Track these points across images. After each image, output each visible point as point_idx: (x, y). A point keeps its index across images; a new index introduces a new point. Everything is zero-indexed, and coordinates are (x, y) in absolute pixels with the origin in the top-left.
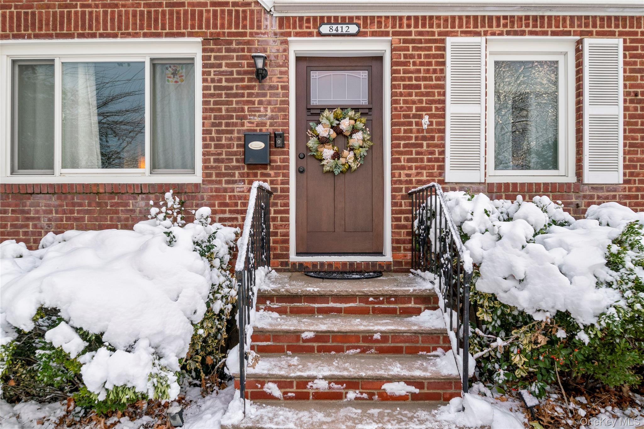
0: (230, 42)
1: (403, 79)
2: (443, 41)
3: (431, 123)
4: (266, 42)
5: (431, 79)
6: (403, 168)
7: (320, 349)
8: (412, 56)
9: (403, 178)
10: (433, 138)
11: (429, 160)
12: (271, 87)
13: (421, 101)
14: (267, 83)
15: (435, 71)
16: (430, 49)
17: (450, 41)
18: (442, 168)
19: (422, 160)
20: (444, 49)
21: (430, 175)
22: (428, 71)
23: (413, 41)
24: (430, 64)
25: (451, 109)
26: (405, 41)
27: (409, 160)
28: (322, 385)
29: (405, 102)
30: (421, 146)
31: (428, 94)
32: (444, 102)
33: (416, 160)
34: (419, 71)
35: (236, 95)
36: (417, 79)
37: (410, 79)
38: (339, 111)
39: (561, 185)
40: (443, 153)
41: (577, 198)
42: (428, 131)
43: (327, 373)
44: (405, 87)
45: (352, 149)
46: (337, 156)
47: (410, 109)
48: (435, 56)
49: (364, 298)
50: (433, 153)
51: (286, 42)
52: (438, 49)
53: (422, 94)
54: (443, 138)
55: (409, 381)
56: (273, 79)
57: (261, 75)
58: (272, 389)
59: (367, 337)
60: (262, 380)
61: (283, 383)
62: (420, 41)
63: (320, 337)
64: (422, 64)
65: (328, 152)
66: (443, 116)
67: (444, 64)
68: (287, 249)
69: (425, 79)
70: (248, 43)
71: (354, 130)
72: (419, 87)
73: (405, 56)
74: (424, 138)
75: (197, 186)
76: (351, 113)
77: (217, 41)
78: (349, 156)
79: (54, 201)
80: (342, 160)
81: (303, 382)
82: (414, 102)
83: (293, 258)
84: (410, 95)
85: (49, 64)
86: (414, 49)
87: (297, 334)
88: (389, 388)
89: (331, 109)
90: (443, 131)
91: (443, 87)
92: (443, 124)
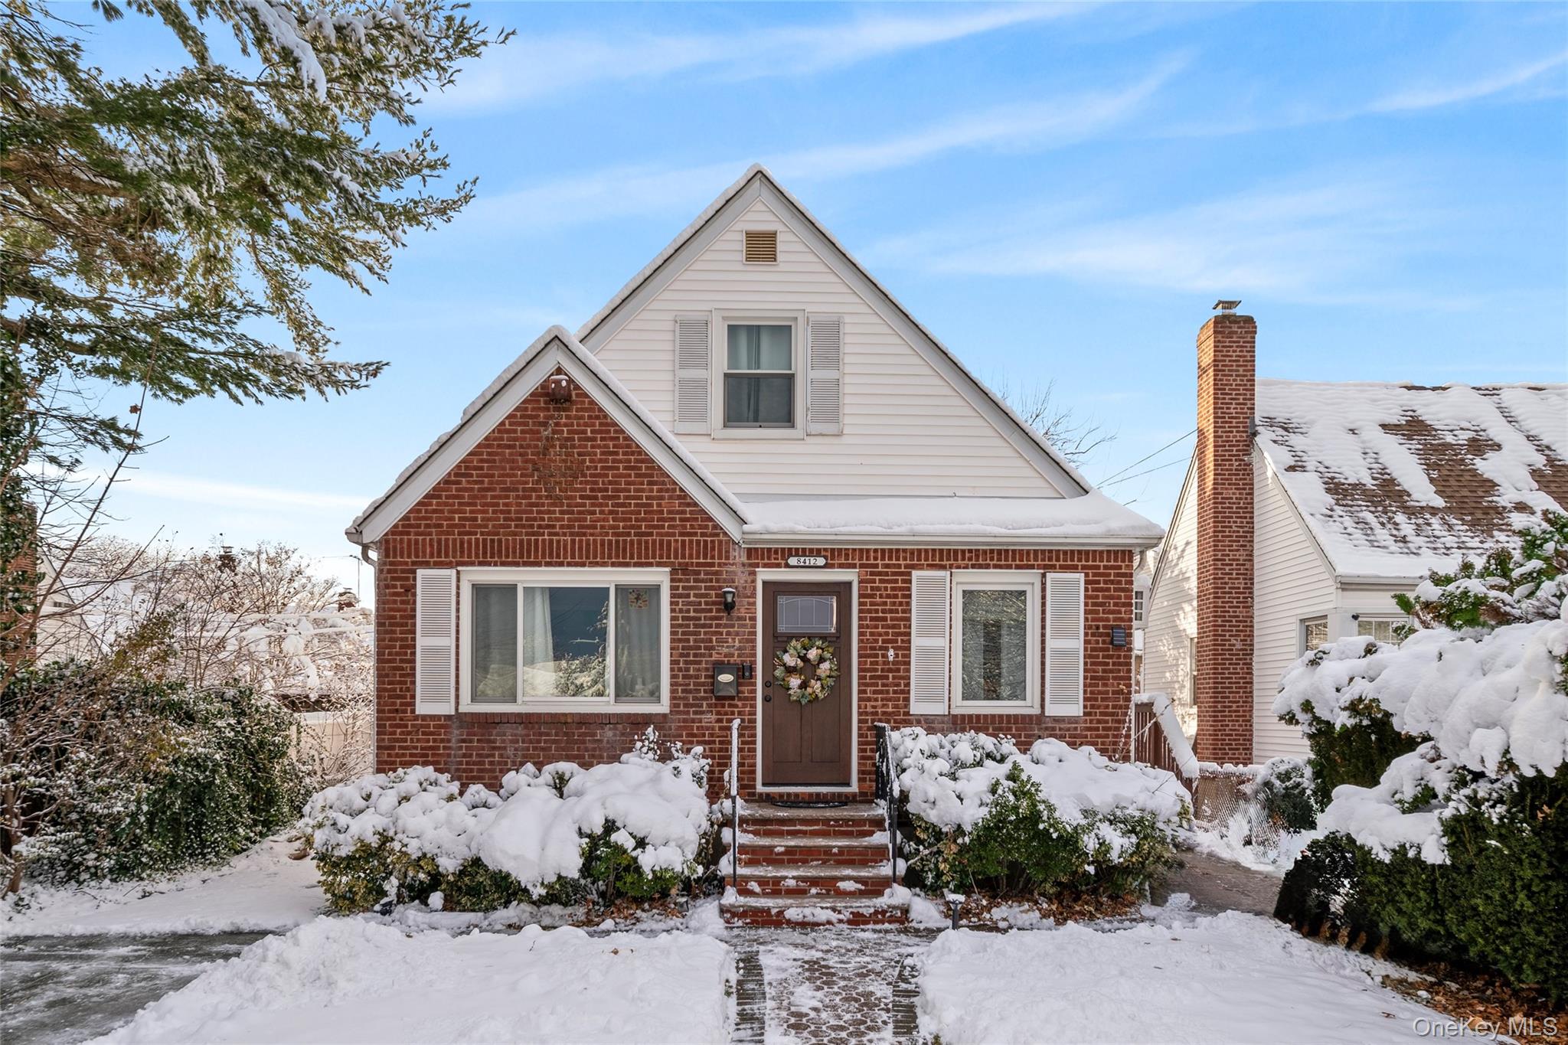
0: (698, 573)
1: (870, 611)
2: (910, 574)
3: (897, 655)
4: (734, 573)
5: (897, 611)
6: (869, 699)
7: (789, 861)
8: (878, 588)
9: (869, 709)
10: (898, 670)
11: (895, 692)
12: (739, 618)
13: (887, 634)
14: (735, 613)
15: (901, 604)
16: (896, 581)
17: (915, 574)
18: (907, 700)
19: (888, 692)
20: (910, 582)
21: (896, 706)
22: (894, 604)
23: (880, 574)
24: (896, 596)
25: (916, 642)
26: (872, 574)
27: (875, 692)
28: (792, 883)
29: (872, 634)
30: (887, 678)
31: (894, 627)
32: (909, 634)
33: (881, 692)
34: (885, 603)
35: (704, 626)
36: (884, 611)
37: (877, 611)
38: (806, 641)
39: (1024, 716)
40: (908, 685)
41: (1039, 730)
42: (894, 663)
43: (795, 873)
44: (872, 619)
45: (819, 679)
46: (804, 685)
47: (876, 641)
48: (901, 589)
49: (826, 821)
50: (898, 685)
51: (754, 573)
52: (904, 581)
53: (888, 627)
54: (908, 671)
55: (857, 880)
56: (741, 611)
57: (729, 607)
58: (754, 886)
59: (827, 851)
60: (747, 879)
61: (762, 881)
62: (887, 574)
63: (790, 851)
64: (888, 596)
65: (795, 682)
66: (909, 649)
67: (910, 596)
68: (754, 780)
69: (891, 611)
70: (716, 573)
71: (822, 660)
72: (885, 619)
73: (872, 589)
74: (890, 670)
75: (664, 716)
76: (819, 643)
77: (685, 571)
78: (816, 686)
79: (521, 730)
80: (809, 690)
81: (777, 881)
82: (880, 635)
83: (760, 788)
84: (876, 627)
85: (512, 589)
86: (881, 581)
87: (771, 848)
88: (843, 885)
89: (797, 637)
90: (909, 663)
91: (909, 619)
92: (909, 656)
